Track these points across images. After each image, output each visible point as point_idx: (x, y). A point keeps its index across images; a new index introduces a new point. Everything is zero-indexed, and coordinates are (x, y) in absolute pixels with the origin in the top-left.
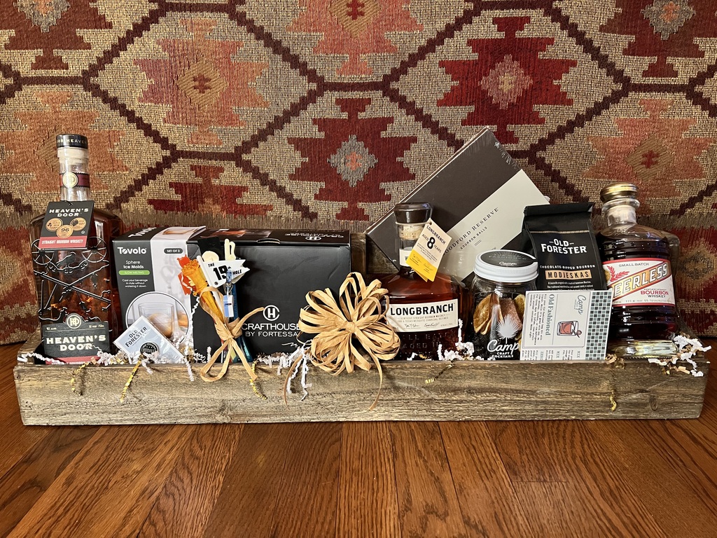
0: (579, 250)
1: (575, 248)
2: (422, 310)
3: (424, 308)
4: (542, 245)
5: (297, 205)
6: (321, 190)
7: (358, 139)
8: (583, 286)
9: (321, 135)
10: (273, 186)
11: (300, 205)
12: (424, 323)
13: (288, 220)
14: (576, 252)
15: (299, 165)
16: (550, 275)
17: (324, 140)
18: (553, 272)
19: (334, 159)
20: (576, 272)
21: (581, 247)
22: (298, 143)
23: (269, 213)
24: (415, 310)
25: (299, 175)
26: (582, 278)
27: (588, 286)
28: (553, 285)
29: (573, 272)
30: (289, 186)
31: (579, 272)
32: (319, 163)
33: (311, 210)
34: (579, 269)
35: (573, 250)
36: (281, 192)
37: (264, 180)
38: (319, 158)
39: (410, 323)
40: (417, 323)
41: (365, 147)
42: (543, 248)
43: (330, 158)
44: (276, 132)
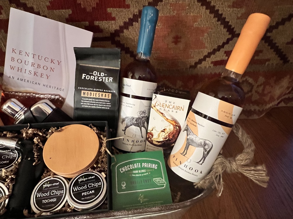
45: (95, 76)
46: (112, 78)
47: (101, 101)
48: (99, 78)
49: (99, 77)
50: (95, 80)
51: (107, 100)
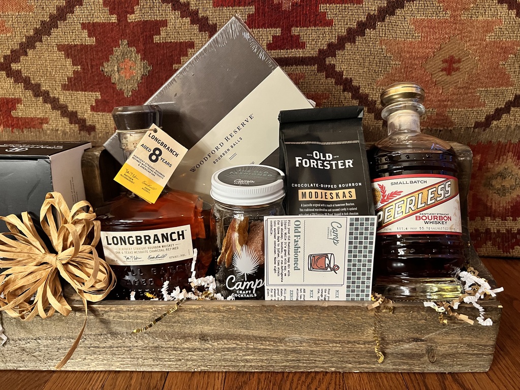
0: (344, 164)
1: (339, 162)
2: (143, 239)
3: (145, 236)
4: (297, 158)
5: (73, 117)
6: (97, 101)
7: (129, 45)
8: (345, 209)
9: (91, 41)
10: (47, 98)
11: (76, 117)
12: (147, 255)
13: (64, 133)
14: (340, 167)
15: (71, 74)
16: (304, 195)
17: (96, 46)
18: (307, 191)
19: (107, 68)
20: (337, 191)
21: (347, 161)
22: (67, 50)
23: (45, 126)
24: (134, 239)
25: (73, 84)
26: (345, 199)
27: (350, 209)
28: (306, 208)
29: (334, 192)
30: (64, 97)
31: (341, 192)
32: (92, 72)
33: (89, 123)
34: (342, 188)
35: (337, 165)
36: (55, 104)
37: (37, 91)
38: (92, 66)
39: (131, 255)
40: (139, 255)
41: (138, 52)
42: (298, 162)
43: (103, 66)
44: (44, 38)
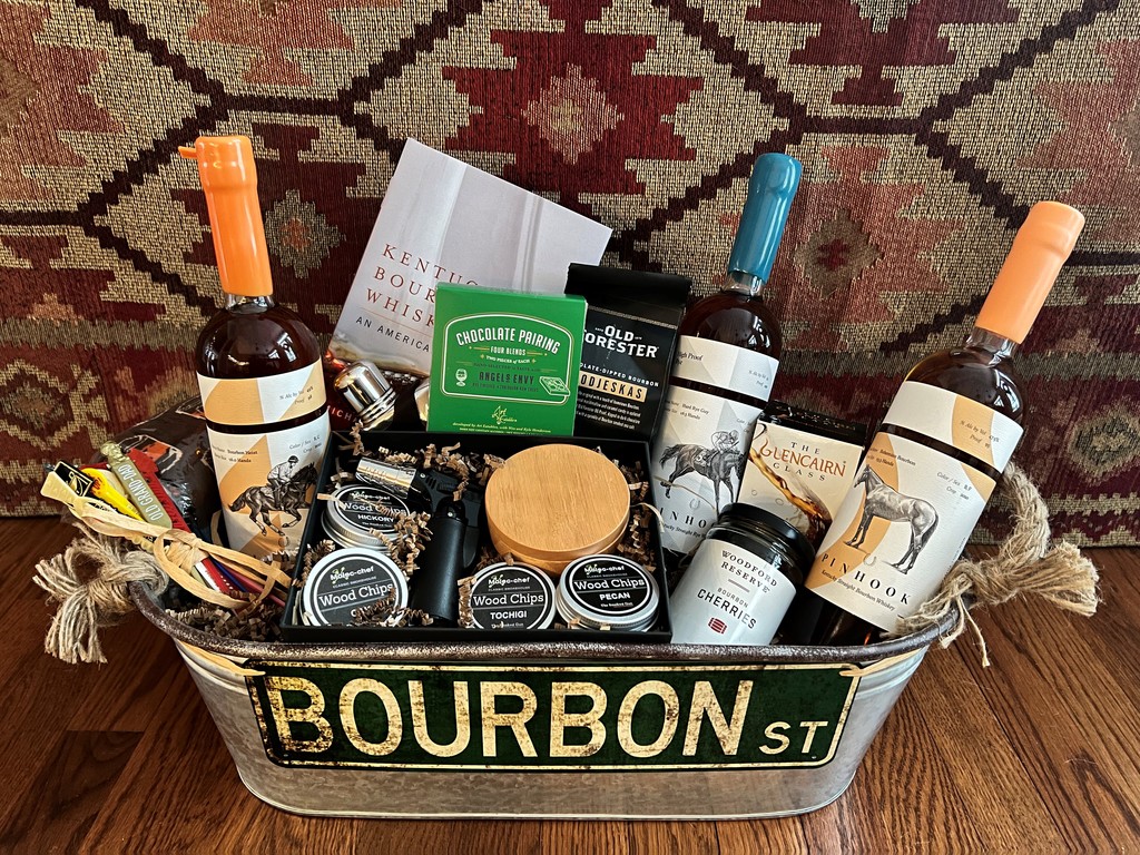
45: (608, 338)
46: (655, 349)
47: (615, 402)
48: (619, 345)
49: (618, 341)
50: (609, 347)
51: (633, 402)
